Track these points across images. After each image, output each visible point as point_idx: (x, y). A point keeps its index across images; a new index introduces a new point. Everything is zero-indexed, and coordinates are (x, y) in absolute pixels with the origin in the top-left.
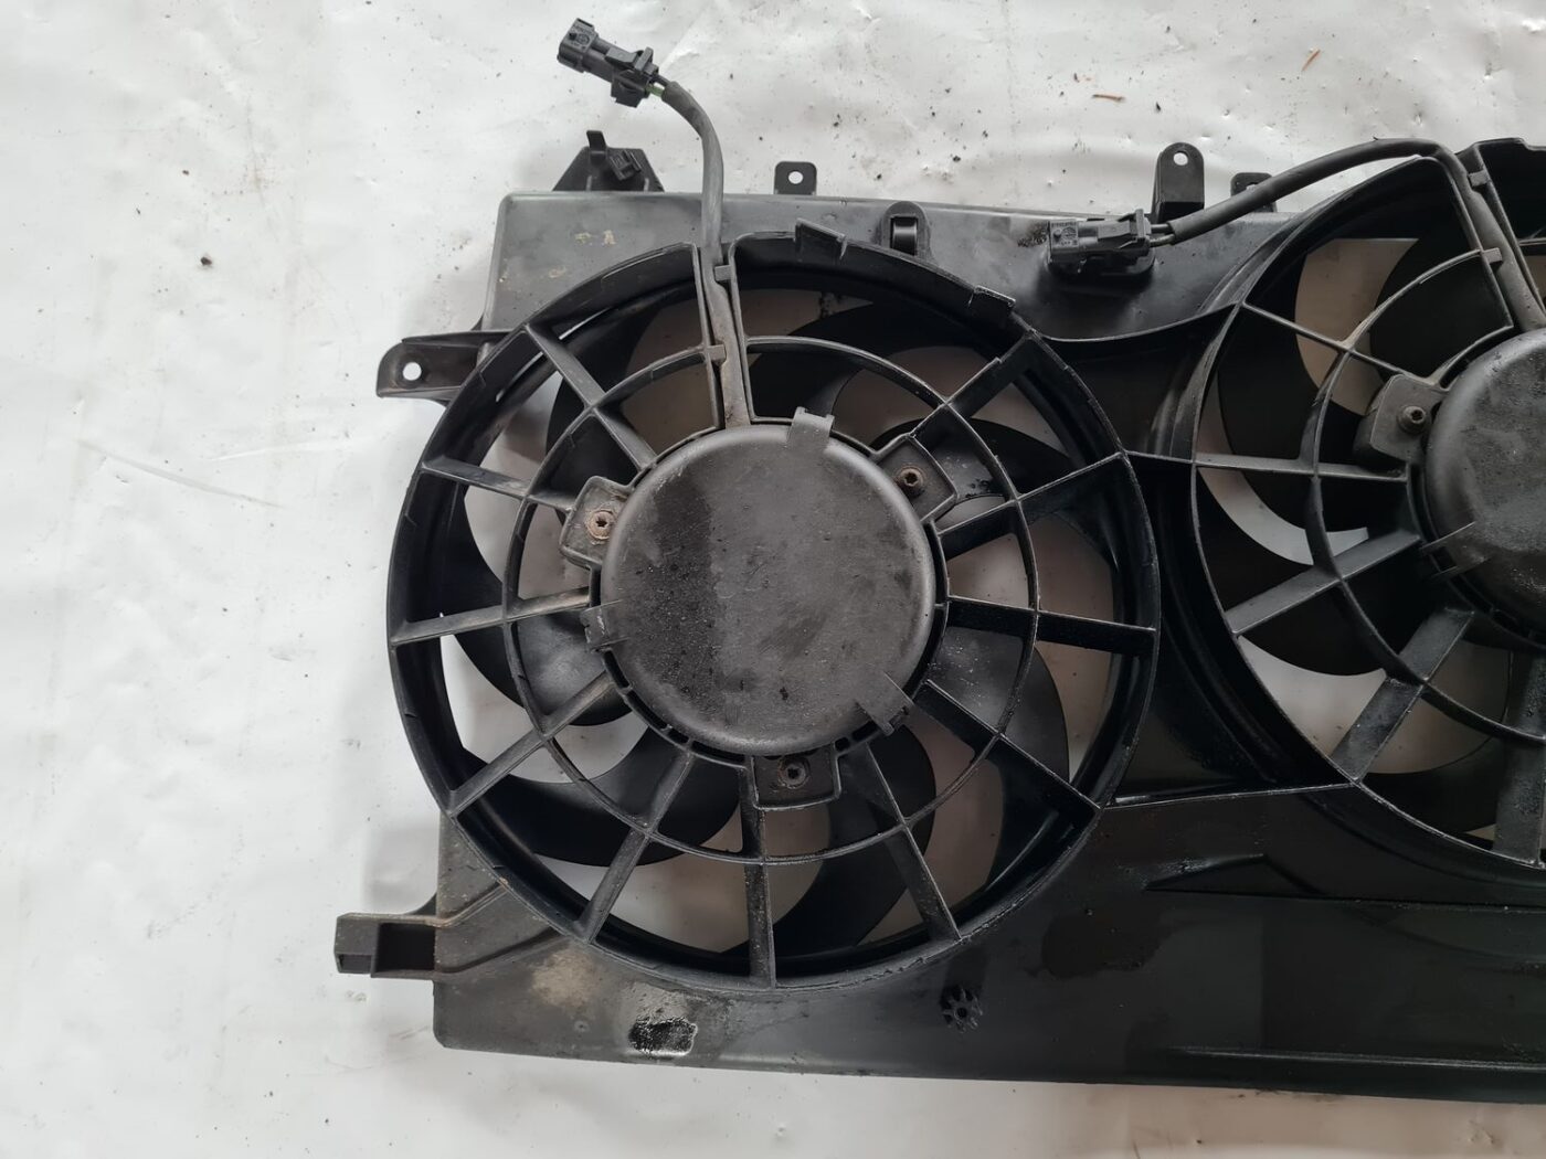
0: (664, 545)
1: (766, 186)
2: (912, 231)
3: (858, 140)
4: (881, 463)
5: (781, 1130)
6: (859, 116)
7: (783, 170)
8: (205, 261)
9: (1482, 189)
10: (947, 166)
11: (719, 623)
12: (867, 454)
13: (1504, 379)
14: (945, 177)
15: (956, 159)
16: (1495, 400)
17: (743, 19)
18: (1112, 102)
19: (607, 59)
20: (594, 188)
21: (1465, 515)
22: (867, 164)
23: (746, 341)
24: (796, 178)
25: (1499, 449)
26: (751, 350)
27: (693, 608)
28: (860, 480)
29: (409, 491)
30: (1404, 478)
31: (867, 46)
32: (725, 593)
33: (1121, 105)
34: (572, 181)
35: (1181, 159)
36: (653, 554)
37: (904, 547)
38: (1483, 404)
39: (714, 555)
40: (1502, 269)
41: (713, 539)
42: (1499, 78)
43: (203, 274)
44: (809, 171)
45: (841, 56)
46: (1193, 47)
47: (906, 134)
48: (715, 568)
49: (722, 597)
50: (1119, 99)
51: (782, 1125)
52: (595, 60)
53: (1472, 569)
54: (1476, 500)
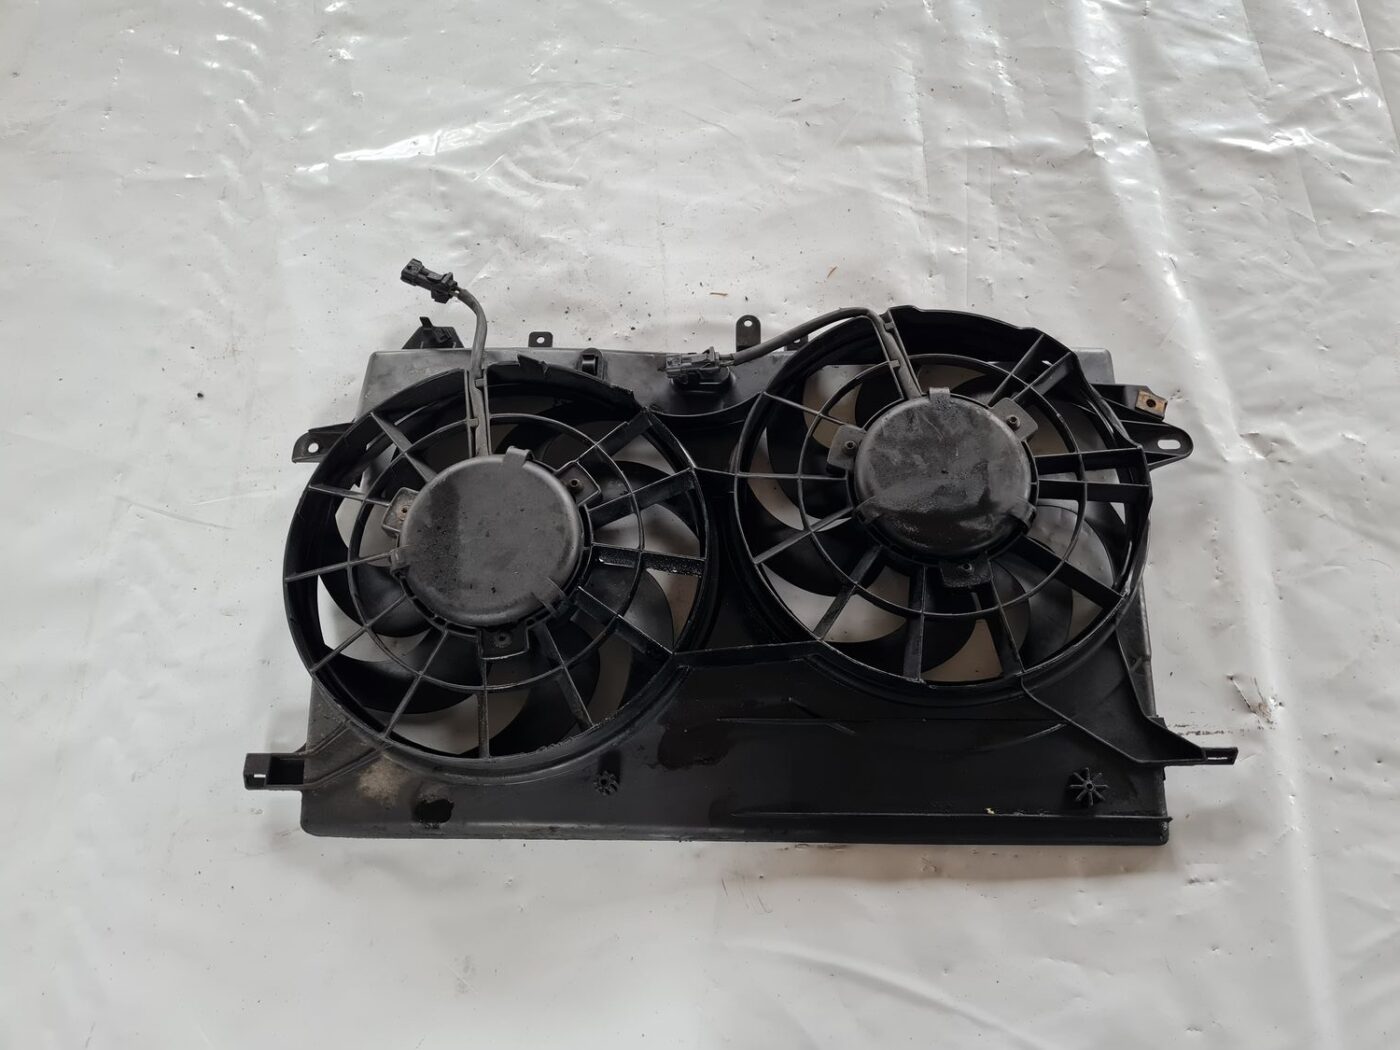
0: (434, 516)
1: (525, 344)
2: (593, 362)
3: (578, 320)
4: (559, 476)
5: (511, 881)
6: (580, 307)
7: (534, 337)
8: (200, 395)
9: (891, 331)
10: (627, 332)
11: (461, 555)
12: (551, 472)
13: (890, 424)
14: (626, 338)
15: (633, 329)
16: (886, 434)
17: (516, 259)
18: (721, 297)
19: (429, 279)
20: (424, 348)
21: (871, 493)
22: (583, 333)
23: (490, 417)
24: (541, 340)
25: (887, 458)
26: (493, 422)
27: (447, 548)
28: (540, 481)
29: (301, 500)
30: (846, 478)
31: (585, 271)
32: (464, 540)
33: (726, 298)
34: (412, 344)
35: (748, 324)
36: (428, 521)
37: (561, 512)
38: (880, 436)
39: (460, 521)
40: (900, 371)
41: (460, 512)
42: (936, 278)
43: (199, 402)
44: (548, 337)
45: (570, 277)
46: (767, 267)
47: (606, 316)
48: (460, 527)
49: (463, 542)
50: (725, 295)
51: (511, 878)
52: (421, 279)
53: (875, 521)
54: (875, 485)
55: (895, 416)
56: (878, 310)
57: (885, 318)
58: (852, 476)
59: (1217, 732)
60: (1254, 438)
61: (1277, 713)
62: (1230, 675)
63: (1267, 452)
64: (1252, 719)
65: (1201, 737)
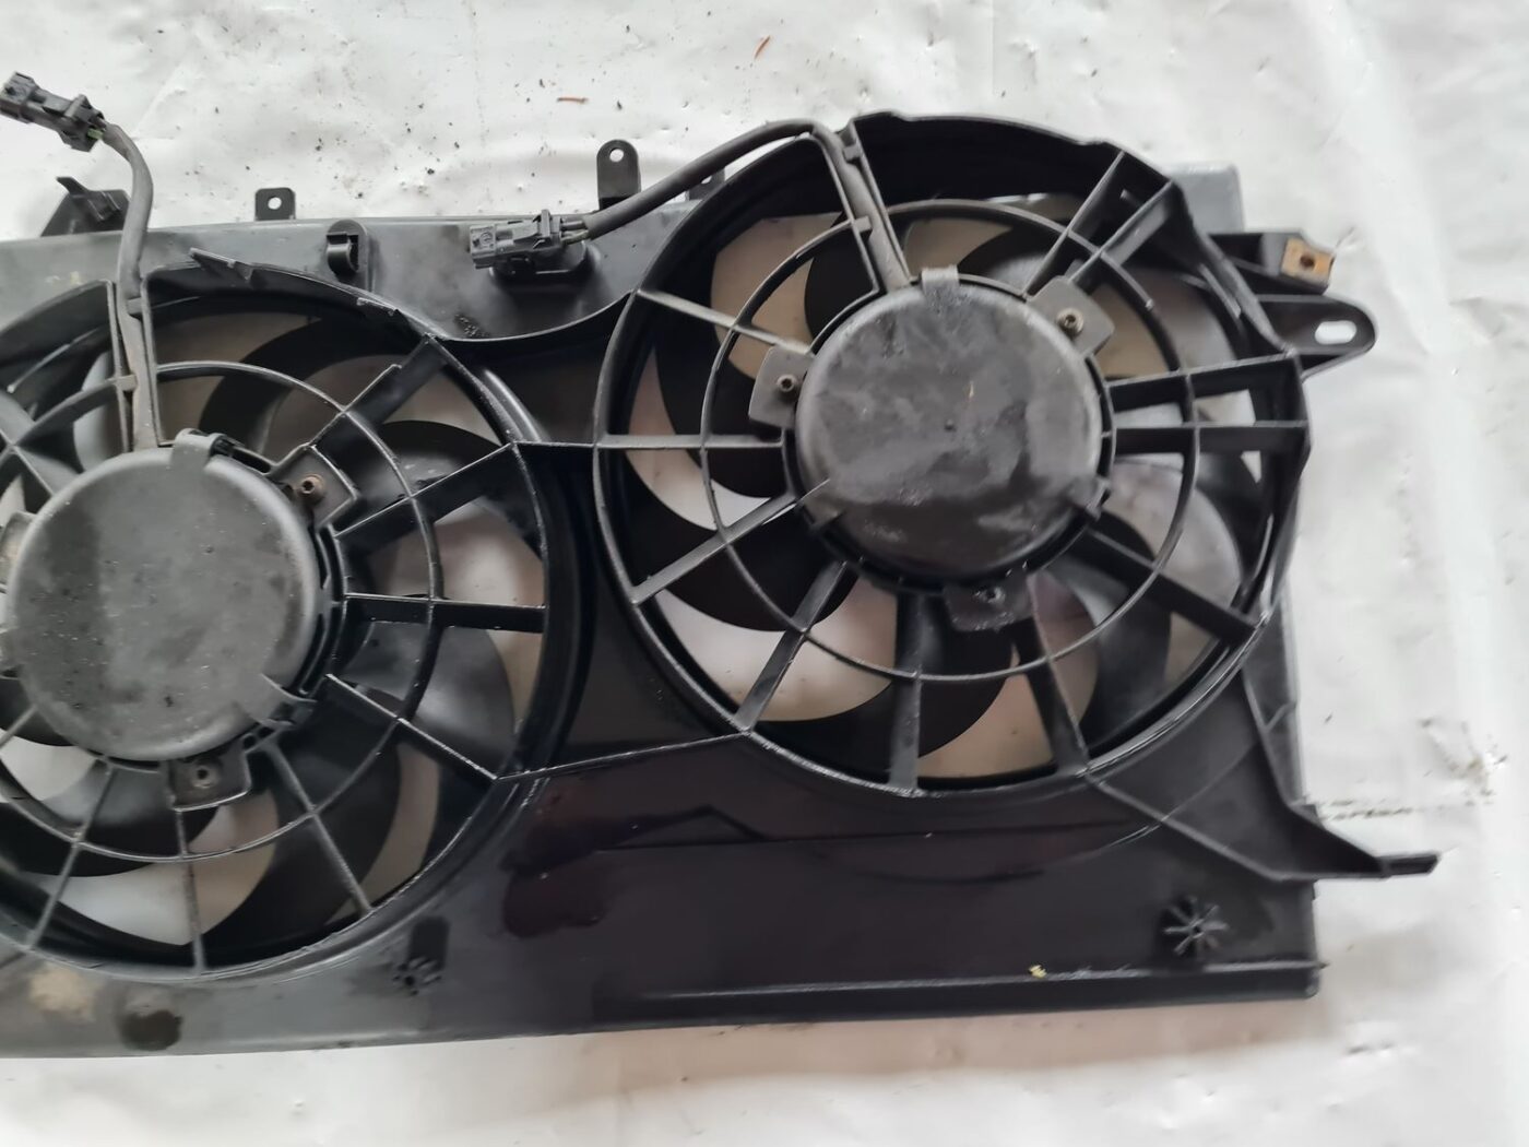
0: (55, 571)
1: (249, 213)
2: (345, 248)
3: (339, 161)
4: (277, 479)
5: (299, 1105)
6: (339, 138)
7: (263, 197)
9: (856, 162)
10: (422, 179)
11: (109, 641)
12: (259, 466)
13: (853, 346)
14: (421, 190)
15: (431, 172)
16: (846, 363)
17: (227, 54)
18: (575, 105)
19: (44, 108)
20: (78, 230)
21: (824, 474)
22: (348, 183)
23: (157, 369)
24: (275, 203)
25: (851, 409)
26: (163, 378)
27: (83, 629)
30: (780, 444)
31: (345, 70)
32: (113, 612)
33: (584, 106)
34: (56, 226)
35: (617, 155)
36: (46, 581)
38: (836, 368)
39: (103, 576)
40: (872, 237)
41: (101, 562)
42: (943, 48)
44: (287, 196)
45: (319, 82)
46: (652, 44)
47: (385, 152)
48: (105, 589)
49: (111, 615)
50: (583, 101)
51: (299, 1101)
52: (33, 111)
53: (834, 522)
54: (831, 460)
55: (862, 330)
56: (834, 121)
57: (845, 136)
58: (791, 438)
59: (1400, 811)
60: (1475, 306)
61: (1497, 774)
62: (1426, 715)
63: (1497, 330)
64: (1455, 789)
65: (1374, 821)
